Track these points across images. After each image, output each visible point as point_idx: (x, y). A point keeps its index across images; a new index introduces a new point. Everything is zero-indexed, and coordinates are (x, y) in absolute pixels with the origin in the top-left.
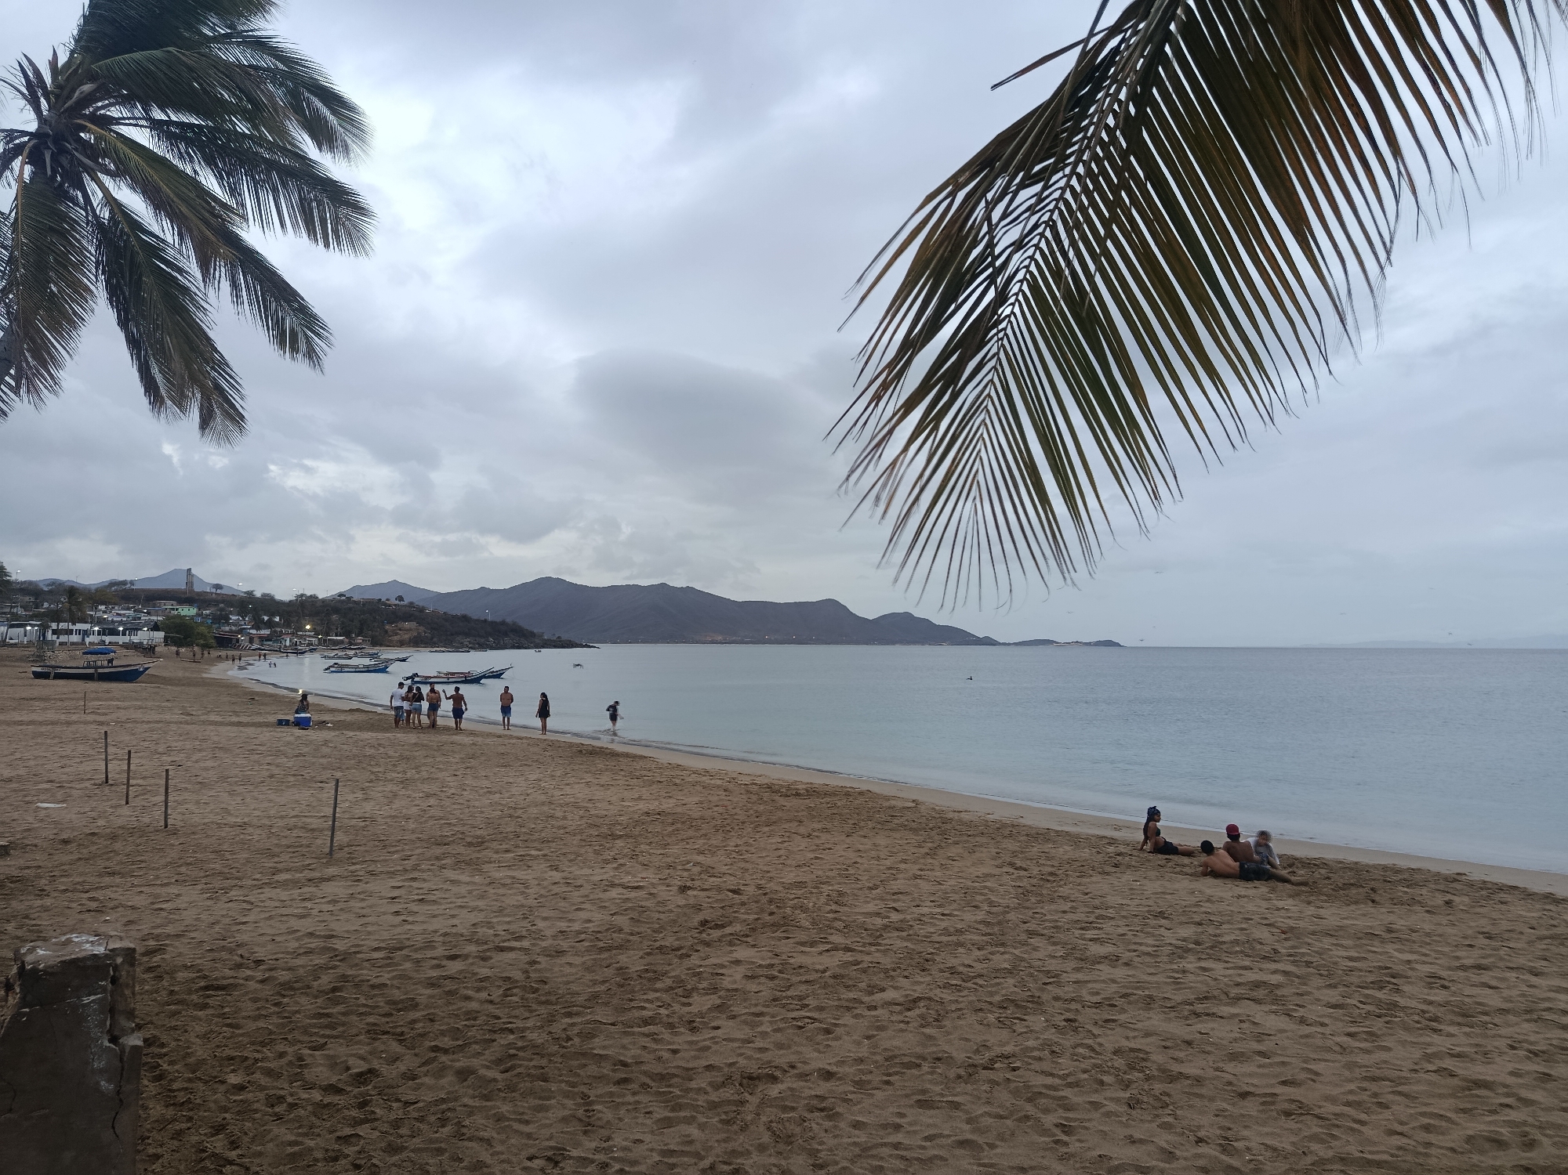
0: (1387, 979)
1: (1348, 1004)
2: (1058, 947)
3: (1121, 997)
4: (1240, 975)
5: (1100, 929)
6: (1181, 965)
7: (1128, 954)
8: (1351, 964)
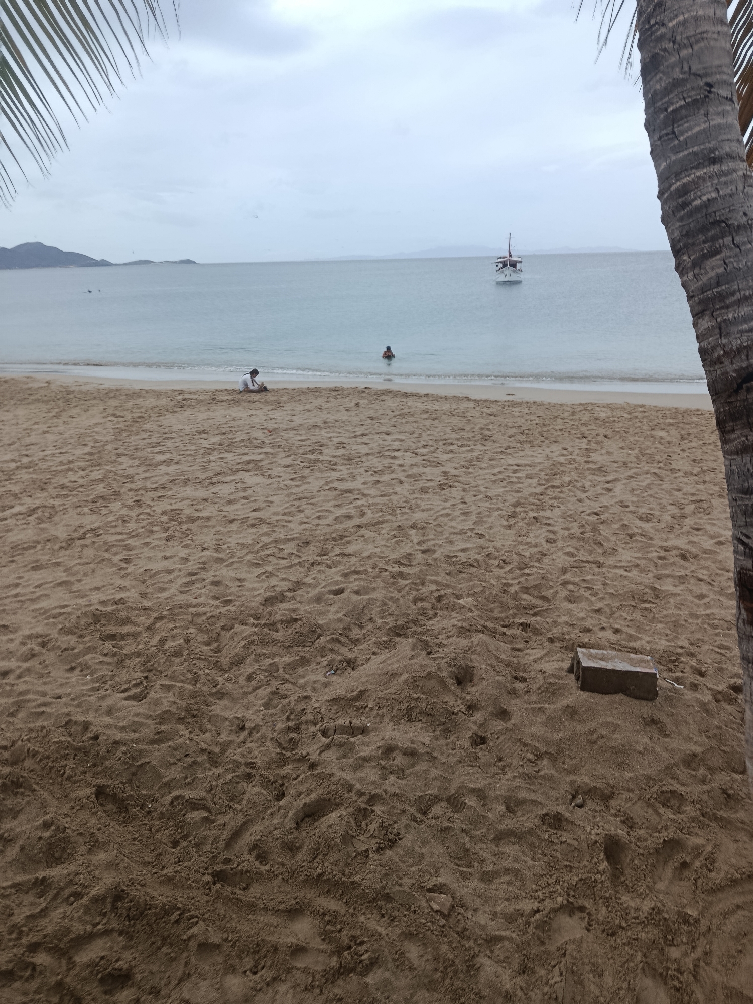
0: (317, 448)
1: (294, 464)
2: (136, 460)
3: (171, 482)
4: (241, 458)
5: (164, 445)
6: (208, 459)
7: (179, 457)
8: (301, 443)
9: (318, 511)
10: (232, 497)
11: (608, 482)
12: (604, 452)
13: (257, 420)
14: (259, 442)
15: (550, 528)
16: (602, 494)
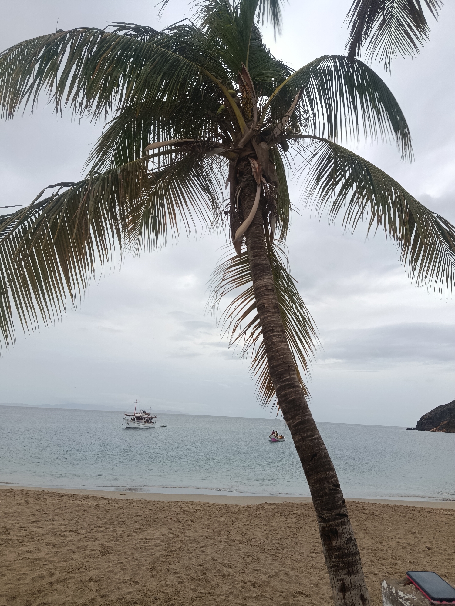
11: (201, 547)
12: (193, 530)
15: (178, 575)
16: (200, 554)
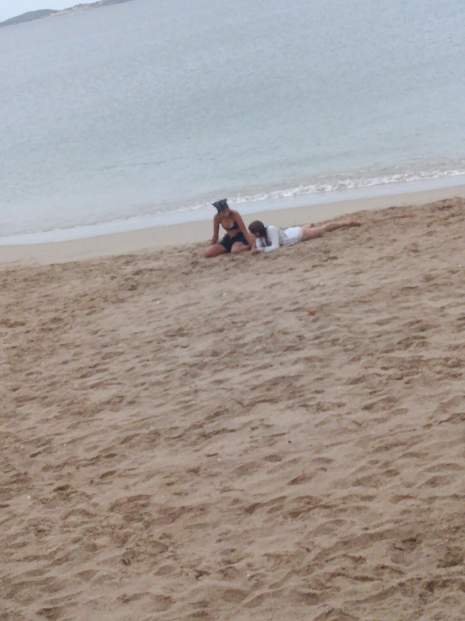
0: (414, 334)
1: (369, 375)
2: (54, 407)
3: (122, 443)
4: (258, 376)
5: (105, 370)
6: (193, 385)
7: (135, 390)
8: (379, 329)
9: (430, 470)
10: (248, 459)
13: (283, 294)
14: (291, 337)
